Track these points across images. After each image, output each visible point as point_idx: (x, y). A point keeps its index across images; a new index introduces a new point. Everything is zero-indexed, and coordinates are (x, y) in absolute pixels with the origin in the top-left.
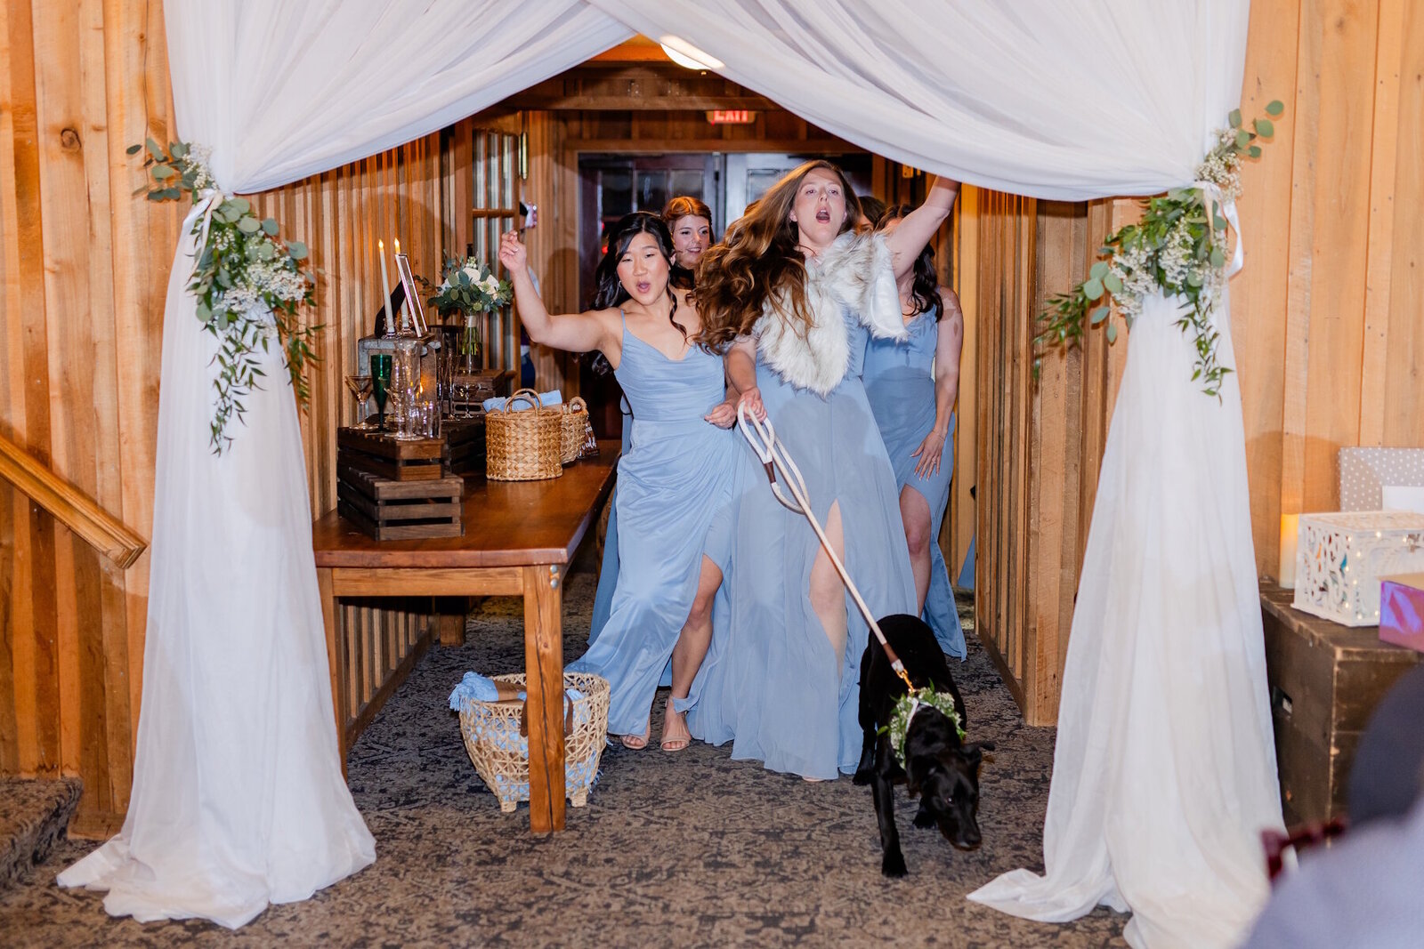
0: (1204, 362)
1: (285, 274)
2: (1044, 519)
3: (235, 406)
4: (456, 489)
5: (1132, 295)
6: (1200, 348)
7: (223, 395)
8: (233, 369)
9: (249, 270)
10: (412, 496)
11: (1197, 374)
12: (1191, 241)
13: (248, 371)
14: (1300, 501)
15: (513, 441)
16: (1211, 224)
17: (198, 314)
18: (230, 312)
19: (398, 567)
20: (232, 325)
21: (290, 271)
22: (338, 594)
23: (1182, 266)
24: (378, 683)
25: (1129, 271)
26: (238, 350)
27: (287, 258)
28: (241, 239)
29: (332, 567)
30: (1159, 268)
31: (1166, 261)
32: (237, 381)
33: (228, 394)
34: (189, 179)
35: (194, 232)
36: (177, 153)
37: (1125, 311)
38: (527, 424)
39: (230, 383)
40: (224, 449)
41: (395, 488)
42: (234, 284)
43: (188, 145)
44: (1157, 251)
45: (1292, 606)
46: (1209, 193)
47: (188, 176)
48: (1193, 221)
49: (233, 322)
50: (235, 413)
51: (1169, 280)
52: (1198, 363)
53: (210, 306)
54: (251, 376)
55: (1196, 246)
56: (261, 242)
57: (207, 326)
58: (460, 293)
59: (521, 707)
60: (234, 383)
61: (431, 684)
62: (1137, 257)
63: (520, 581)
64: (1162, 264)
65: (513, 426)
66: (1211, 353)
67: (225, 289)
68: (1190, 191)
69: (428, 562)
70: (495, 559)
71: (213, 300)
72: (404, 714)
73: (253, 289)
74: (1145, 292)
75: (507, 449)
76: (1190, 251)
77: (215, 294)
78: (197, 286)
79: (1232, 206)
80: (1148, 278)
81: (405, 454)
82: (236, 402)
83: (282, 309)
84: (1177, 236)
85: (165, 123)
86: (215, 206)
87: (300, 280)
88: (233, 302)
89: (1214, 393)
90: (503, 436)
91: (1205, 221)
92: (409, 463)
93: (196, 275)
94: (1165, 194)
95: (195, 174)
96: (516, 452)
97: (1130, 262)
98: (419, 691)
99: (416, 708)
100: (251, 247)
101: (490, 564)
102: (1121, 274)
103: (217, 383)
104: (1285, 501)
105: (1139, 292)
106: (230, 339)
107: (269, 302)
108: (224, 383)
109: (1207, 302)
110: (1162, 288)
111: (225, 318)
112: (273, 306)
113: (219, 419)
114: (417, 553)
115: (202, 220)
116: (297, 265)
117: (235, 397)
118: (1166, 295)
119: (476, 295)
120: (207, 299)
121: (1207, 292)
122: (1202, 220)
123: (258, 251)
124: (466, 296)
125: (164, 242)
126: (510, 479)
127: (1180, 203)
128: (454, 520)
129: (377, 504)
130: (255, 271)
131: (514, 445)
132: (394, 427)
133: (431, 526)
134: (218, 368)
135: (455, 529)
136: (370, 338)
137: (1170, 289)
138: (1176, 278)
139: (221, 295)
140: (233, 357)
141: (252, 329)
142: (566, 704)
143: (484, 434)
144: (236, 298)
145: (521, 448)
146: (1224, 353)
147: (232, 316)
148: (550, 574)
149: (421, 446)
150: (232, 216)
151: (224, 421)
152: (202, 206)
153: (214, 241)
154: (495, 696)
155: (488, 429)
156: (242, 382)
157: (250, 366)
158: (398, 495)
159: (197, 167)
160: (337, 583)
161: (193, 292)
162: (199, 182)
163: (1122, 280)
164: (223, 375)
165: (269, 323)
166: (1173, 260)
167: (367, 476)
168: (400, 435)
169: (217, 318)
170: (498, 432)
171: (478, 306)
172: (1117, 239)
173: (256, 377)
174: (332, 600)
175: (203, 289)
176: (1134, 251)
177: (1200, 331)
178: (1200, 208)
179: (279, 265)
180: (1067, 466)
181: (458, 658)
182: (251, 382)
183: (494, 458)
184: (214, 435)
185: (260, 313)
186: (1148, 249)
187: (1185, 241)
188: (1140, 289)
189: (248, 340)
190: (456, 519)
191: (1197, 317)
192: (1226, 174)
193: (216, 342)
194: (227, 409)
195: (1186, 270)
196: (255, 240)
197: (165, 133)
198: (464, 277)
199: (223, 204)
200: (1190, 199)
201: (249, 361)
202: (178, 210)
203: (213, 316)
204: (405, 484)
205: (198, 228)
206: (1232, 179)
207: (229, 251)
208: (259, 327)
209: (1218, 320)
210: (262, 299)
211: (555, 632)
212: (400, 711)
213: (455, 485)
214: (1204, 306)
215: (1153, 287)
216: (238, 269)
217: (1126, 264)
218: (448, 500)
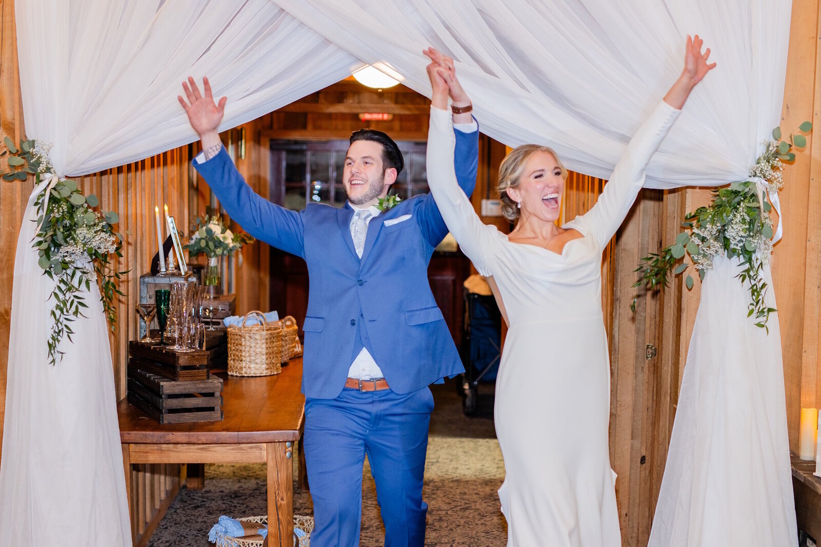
0: (755, 304)
1: (103, 234)
2: (620, 405)
3: (65, 329)
4: (218, 387)
5: (705, 256)
6: (753, 294)
7: (58, 321)
8: (65, 303)
9: (78, 232)
10: (187, 391)
11: (751, 312)
12: (748, 219)
13: (75, 304)
14: (813, 398)
15: (248, 349)
16: (762, 207)
17: (40, 263)
18: (64, 262)
19: (177, 443)
20: (64, 271)
21: (106, 232)
22: (133, 462)
23: (742, 236)
24: (148, 519)
25: (703, 239)
26: (69, 290)
27: (104, 223)
28: (72, 209)
29: (129, 443)
30: (725, 238)
31: (730, 233)
32: (67, 311)
33: (61, 320)
34: (35, 166)
35: (36, 204)
36: (26, 148)
37: (700, 267)
38: (258, 337)
39: (62, 312)
40: (57, 361)
41: (174, 386)
42: (66, 242)
43: (34, 141)
44: (724, 226)
45: (814, 474)
46: (760, 185)
47: (33, 165)
48: (749, 205)
49: (65, 269)
50: (65, 334)
51: (732, 246)
52: (752, 304)
53: (49, 258)
54: (77, 308)
55: (751, 222)
56: (86, 212)
57: (46, 272)
58: (207, 243)
59: (262, 542)
60: (65, 313)
61: (184, 519)
62: (710, 230)
63: (265, 453)
64: (727, 235)
65: (247, 338)
66: (760, 297)
67: (61, 245)
68: (746, 184)
69: (200, 440)
70: (248, 438)
71: (51, 253)
72: (167, 542)
73: (80, 246)
74: (715, 254)
75: (243, 354)
76: (748, 226)
77: (53, 249)
78: (40, 243)
79: (776, 195)
80: (718, 245)
81: (182, 361)
82: (66, 326)
83: (99, 258)
84: (738, 216)
85: (13, 124)
86: (52, 186)
87: (113, 239)
88: (65, 254)
89: (763, 326)
90: (241, 345)
91: (758, 206)
92: (185, 368)
93: (39, 235)
94: (729, 185)
95: (38, 163)
96: (250, 356)
97: (705, 234)
98: (175, 524)
99: (175, 537)
100: (79, 215)
101: (244, 441)
102: (697, 241)
103: (53, 313)
104: (803, 399)
105: (711, 254)
106: (62, 281)
107: (91, 255)
108: (58, 313)
109: (759, 262)
110: (726, 251)
111: (60, 267)
112: (94, 257)
113: (53, 338)
114: (192, 433)
115: (43, 195)
116: (111, 229)
117: (66, 322)
118: (730, 257)
119: (219, 244)
120: (47, 253)
121: (758, 256)
122: (754, 205)
123: (83, 218)
124: (211, 244)
125: (12, 210)
126: (246, 375)
127: (739, 192)
128: (216, 409)
129: (162, 398)
130: (82, 232)
131: (249, 351)
132: (173, 341)
133: (200, 413)
134: (54, 301)
135: (216, 415)
136: (147, 275)
137: (732, 253)
138: (737, 245)
139: (56, 250)
140: (65, 295)
141: (78, 274)
142: (295, 540)
143: (226, 343)
144: (67, 252)
145: (253, 354)
146: (769, 298)
147: (65, 265)
148: (286, 448)
149: (193, 356)
150: (65, 193)
151: (59, 341)
152: (43, 185)
153: (52, 211)
154: (242, 533)
155: (229, 340)
156: (71, 312)
157: (76, 300)
158: (177, 390)
159: (40, 157)
160: (132, 454)
161: (38, 248)
162: (42, 167)
163: (698, 245)
164: (58, 307)
165: (90, 269)
166: (736, 232)
167: (153, 377)
168: (176, 348)
169: (53, 266)
170: (237, 342)
171: (219, 251)
172: (694, 216)
173: (81, 308)
174: (129, 466)
175: (44, 246)
176: (709, 226)
177: (753, 282)
178: (754, 196)
179: (99, 228)
180: (636, 368)
181: (201, 499)
182: (76, 313)
183: (234, 360)
184: (50, 350)
185: (83, 262)
186: (718, 225)
187: (744, 219)
188: (712, 252)
189: (75, 282)
190: (218, 408)
191: (752, 273)
192: (771, 172)
193: (52, 284)
194: (60, 331)
195: (744, 240)
196: (81, 210)
197: (14, 132)
198: (209, 231)
199: (58, 184)
200: (747, 190)
201: (75, 297)
202: (22, 187)
203: (51, 265)
204: (182, 383)
205: (40, 201)
206: (776, 176)
207: (63, 218)
208: (84, 273)
209: (765, 275)
210: (85, 253)
211: (289, 489)
212: (164, 539)
213: (216, 383)
214: (756, 266)
215: (721, 251)
216: (70, 230)
217: (702, 235)
218: (211, 395)
